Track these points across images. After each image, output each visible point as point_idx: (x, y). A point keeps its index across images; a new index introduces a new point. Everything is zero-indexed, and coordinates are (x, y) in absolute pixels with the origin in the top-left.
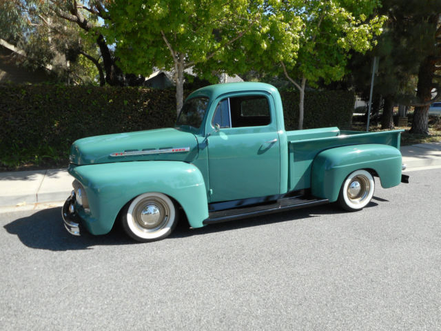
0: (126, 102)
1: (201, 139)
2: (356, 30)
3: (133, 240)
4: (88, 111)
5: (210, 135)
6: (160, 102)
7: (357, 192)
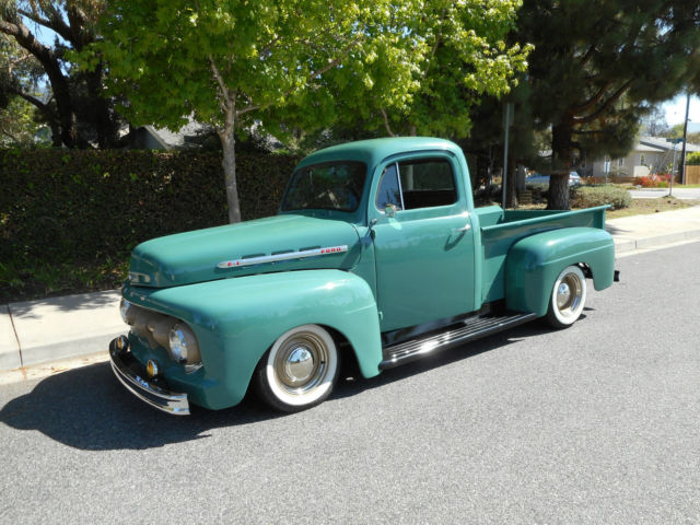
0: (134, 177)
1: (363, 230)
2: (491, 63)
3: (278, 410)
4: (65, 194)
5: (375, 223)
6: (191, 175)
7: (567, 299)
